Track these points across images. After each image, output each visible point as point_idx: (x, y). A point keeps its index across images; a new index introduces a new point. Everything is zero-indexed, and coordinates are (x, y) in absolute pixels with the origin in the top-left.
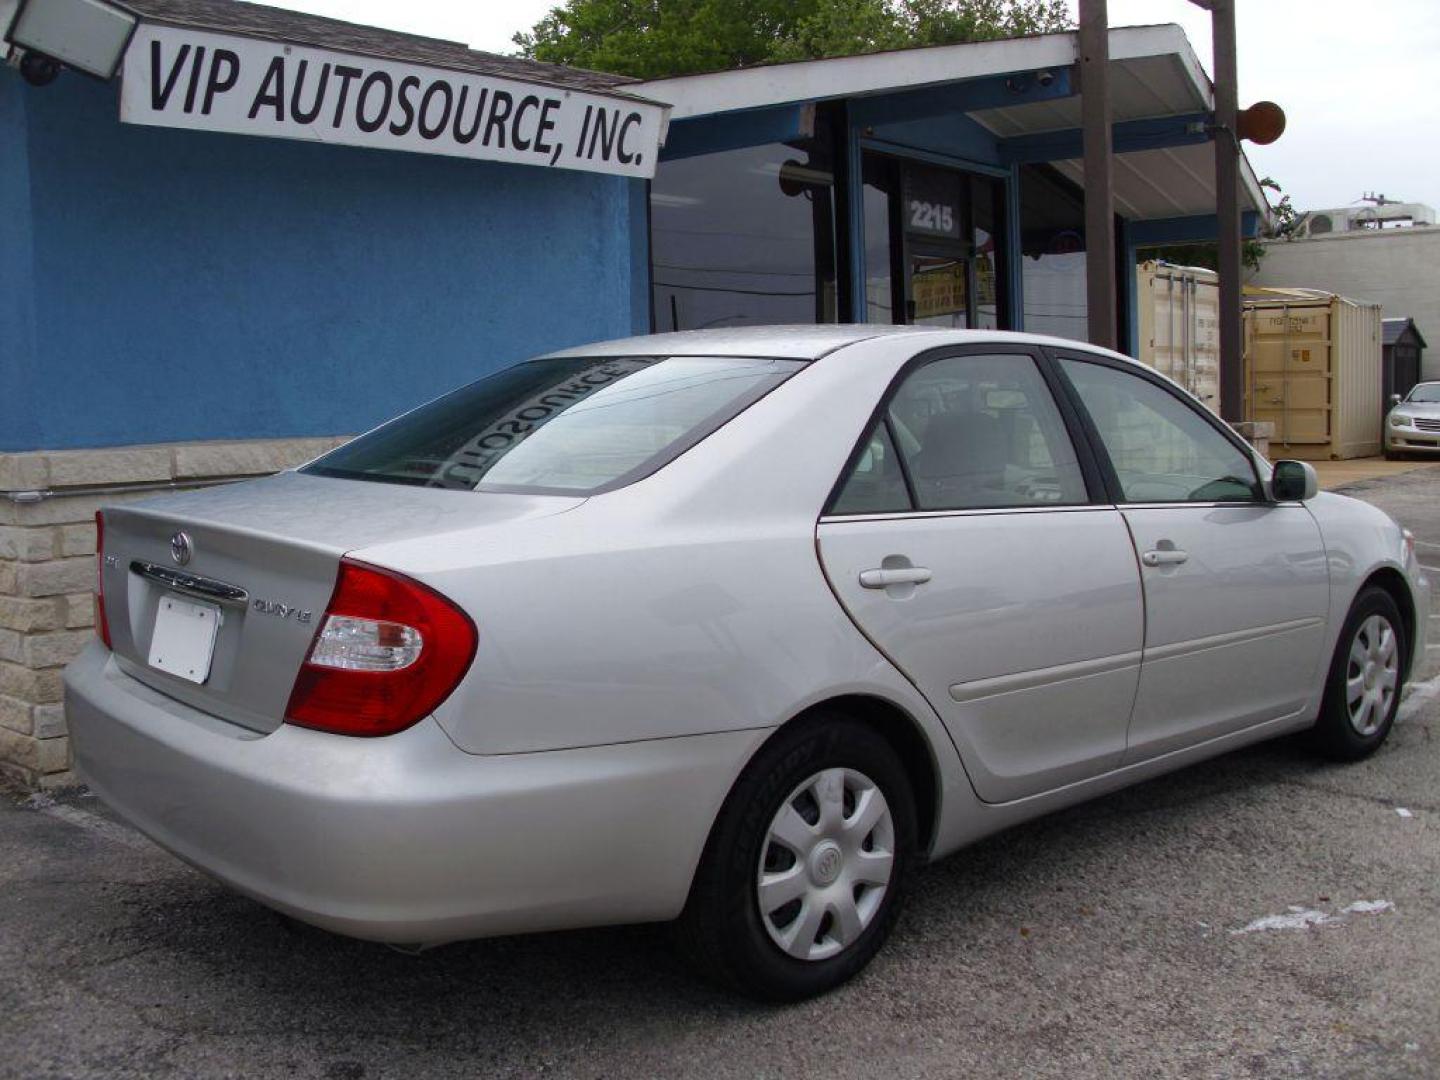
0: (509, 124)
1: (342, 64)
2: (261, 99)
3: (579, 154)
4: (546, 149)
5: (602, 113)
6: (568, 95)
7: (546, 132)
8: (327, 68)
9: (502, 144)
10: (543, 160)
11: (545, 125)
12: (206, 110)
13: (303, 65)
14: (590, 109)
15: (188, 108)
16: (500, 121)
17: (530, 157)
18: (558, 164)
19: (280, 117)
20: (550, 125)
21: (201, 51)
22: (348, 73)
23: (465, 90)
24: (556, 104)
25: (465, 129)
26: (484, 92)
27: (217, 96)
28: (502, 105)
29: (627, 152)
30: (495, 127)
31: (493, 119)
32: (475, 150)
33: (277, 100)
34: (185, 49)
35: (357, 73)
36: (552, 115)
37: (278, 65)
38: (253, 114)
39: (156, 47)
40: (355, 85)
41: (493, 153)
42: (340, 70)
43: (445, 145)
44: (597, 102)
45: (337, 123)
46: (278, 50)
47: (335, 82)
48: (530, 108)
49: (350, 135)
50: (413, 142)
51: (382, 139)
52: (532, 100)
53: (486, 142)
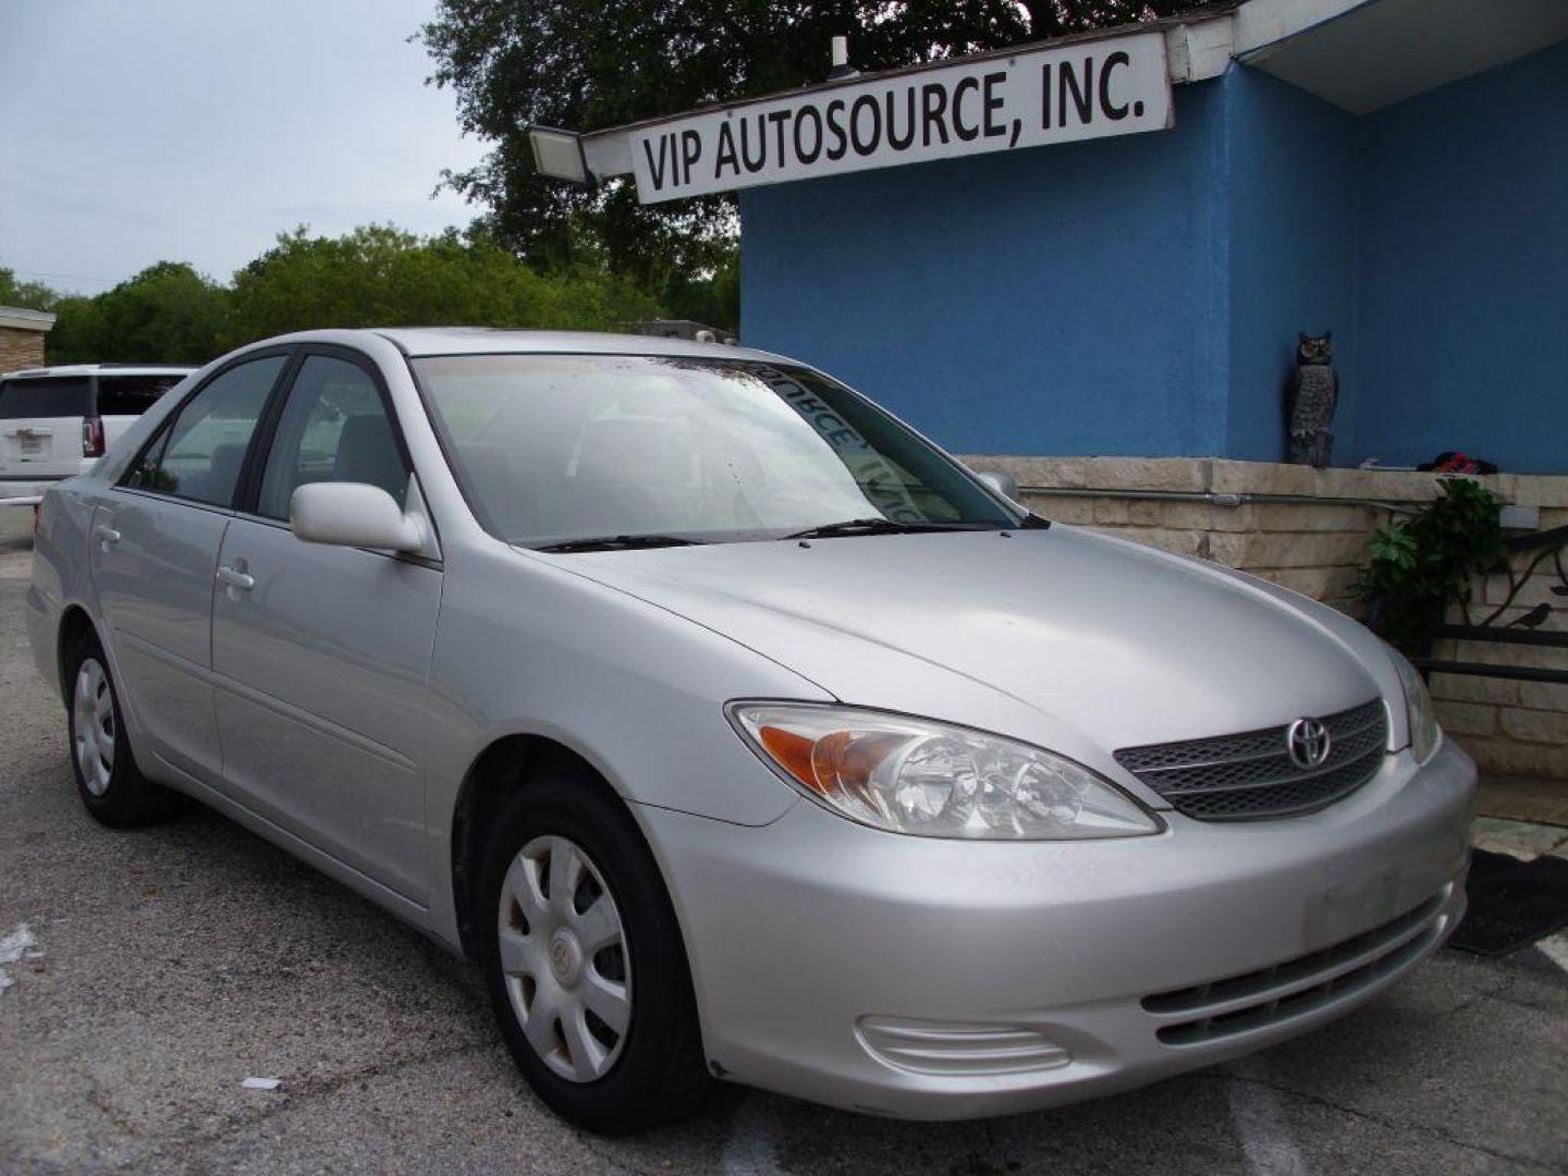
0: (947, 116)
1: (772, 111)
2: (721, 160)
3: (1046, 124)
4: (1001, 130)
5: (1066, 69)
6: (1012, 62)
7: (995, 112)
8: (762, 118)
9: (945, 139)
10: (1000, 143)
11: (992, 104)
12: (687, 181)
13: (744, 122)
14: (1047, 69)
15: (676, 183)
16: (937, 116)
17: (983, 145)
18: (1020, 144)
19: (737, 171)
20: (999, 103)
21: (673, 137)
22: (779, 117)
23: (890, 96)
24: (1001, 77)
25: (901, 135)
26: (911, 92)
27: (691, 167)
28: (934, 100)
29: (1116, 104)
30: (933, 124)
31: (928, 116)
32: (917, 153)
33: (732, 159)
34: (664, 139)
35: (787, 114)
36: (997, 90)
37: (725, 128)
38: (718, 175)
39: (647, 143)
40: (789, 124)
41: (937, 151)
42: (773, 117)
43: (885, 157)
44: (1055, 58)
45: (782, 164)
46: (722, 117)
47: (771, 127)
48: (969, 91)
49: (795, 171)
50: (852, 162)
51: (823, 167)
52: (970, 82)
53: (926, 142)
